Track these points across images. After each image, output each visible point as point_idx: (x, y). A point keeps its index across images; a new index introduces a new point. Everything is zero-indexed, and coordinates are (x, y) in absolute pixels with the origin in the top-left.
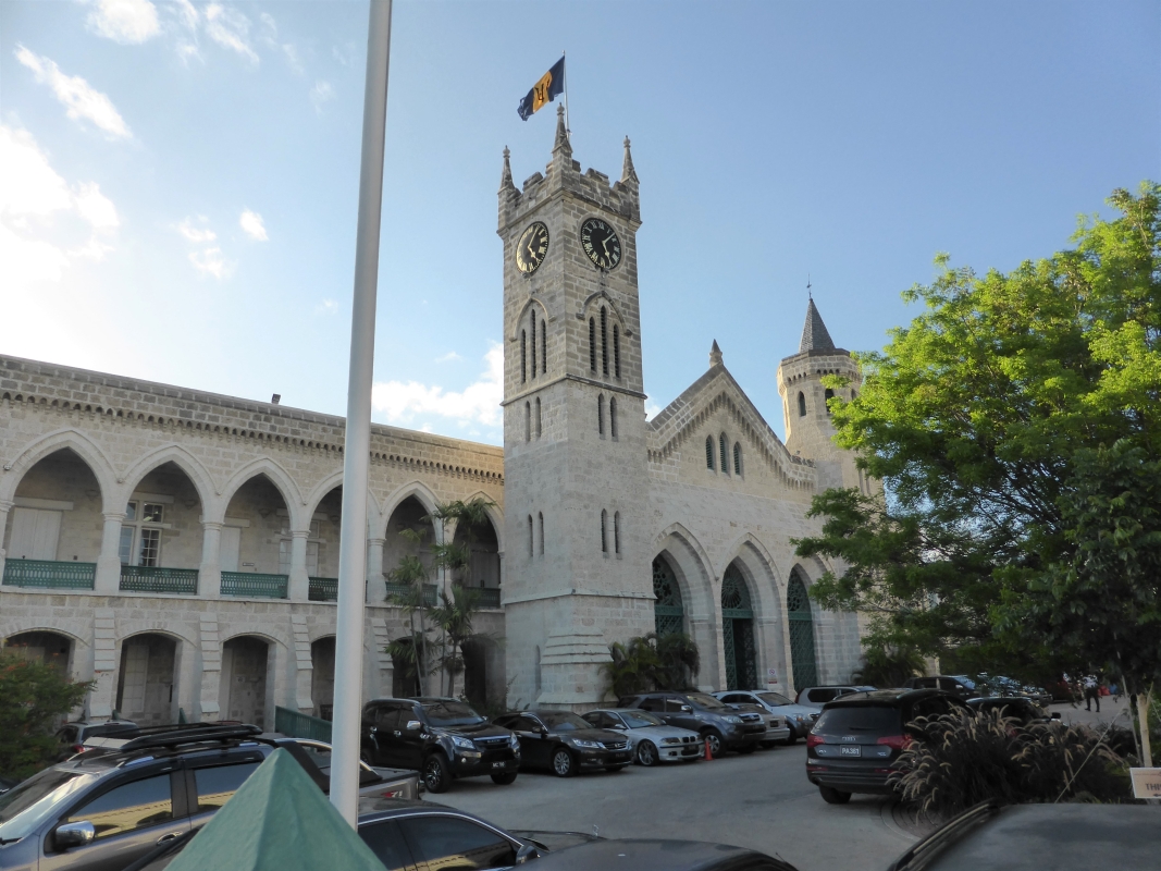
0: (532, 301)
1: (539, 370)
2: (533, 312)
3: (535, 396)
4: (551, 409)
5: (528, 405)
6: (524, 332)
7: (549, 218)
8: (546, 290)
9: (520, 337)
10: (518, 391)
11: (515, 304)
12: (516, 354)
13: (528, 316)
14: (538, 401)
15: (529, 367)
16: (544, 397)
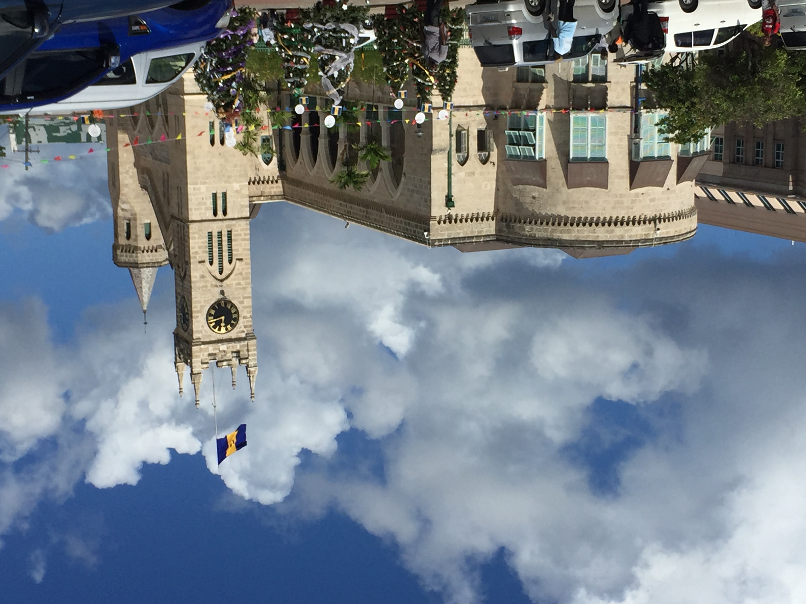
0: (222, 281)
1: (215, 234)
2: (221, 272)
3: (217, 218)
4: (203, 207)
5: (225, 213)
6: (230, 262)
7: (205, 331)
8: (209, 284)
9: (234, 261)
10: (234, 225)
11: (239, 284)
12: (237, 250)
13: (225, 273)
14: (215, 214)
15: (225, 238)
16: (210, 215)
